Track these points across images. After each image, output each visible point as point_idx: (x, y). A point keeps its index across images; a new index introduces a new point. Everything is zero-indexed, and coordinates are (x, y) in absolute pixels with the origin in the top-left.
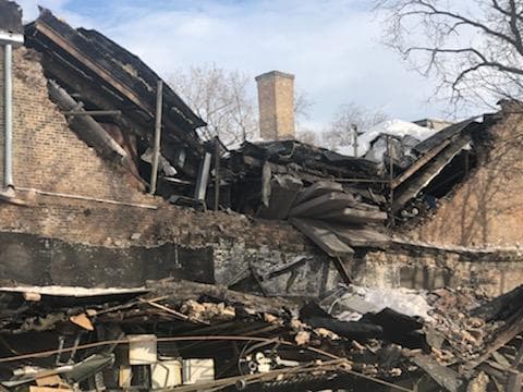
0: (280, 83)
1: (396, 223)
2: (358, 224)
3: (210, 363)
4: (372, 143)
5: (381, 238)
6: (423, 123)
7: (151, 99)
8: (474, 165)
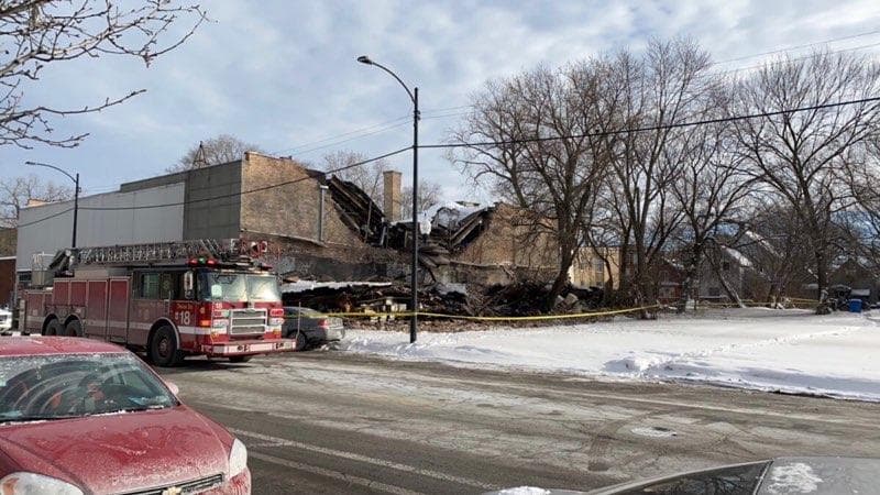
0: (395, 176)
1: (452, 254)
2: (437, 255)
3: (405, 305)
4: (438, 211)
5: (446, 260)
6: (461, 203)
7: (367, 207)
8: (483, 229)
